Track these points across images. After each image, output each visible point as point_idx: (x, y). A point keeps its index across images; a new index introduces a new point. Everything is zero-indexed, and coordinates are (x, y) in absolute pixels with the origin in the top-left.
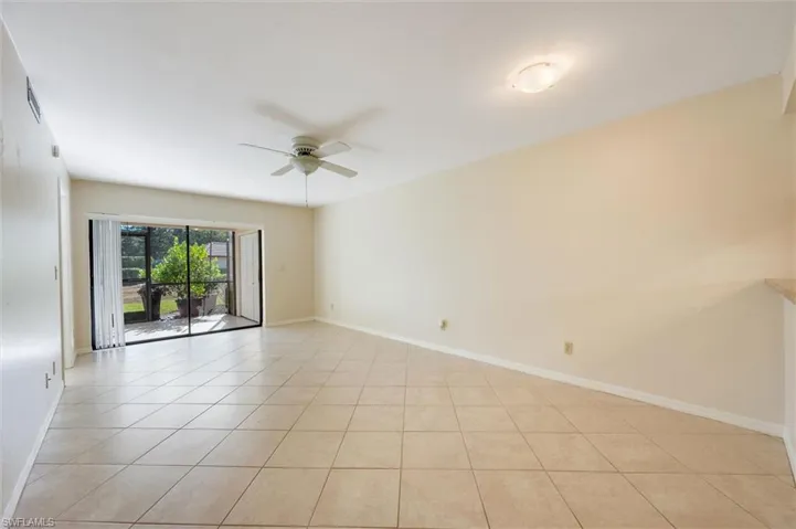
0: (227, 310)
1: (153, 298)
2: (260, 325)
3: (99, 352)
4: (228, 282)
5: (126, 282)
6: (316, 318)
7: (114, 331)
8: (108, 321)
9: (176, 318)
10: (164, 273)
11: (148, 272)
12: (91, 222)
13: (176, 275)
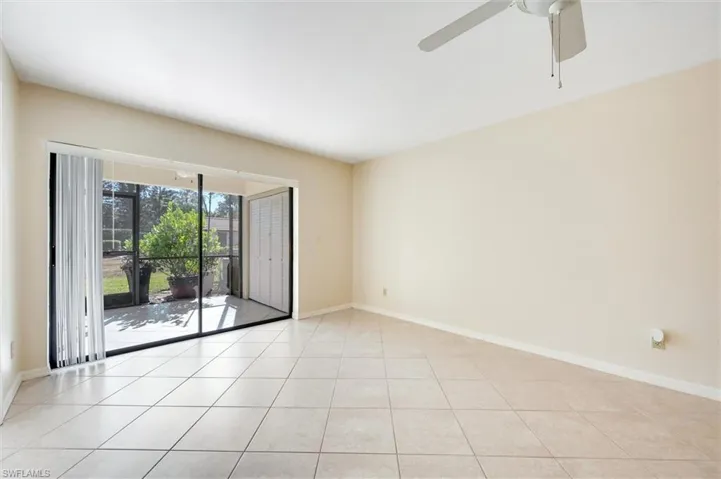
0: (228, 290)
1: (140, 276)
2: (290, 316)
3: (61, 371)
4: (231, 257)
5: (106, 254)
6: (355, 305)
7: (87, 321)
8: (78, 306)
9: (168, 300)
10: (155, 245)
11: (136, 243)
12: (53, 157)
13: (169, 246)
